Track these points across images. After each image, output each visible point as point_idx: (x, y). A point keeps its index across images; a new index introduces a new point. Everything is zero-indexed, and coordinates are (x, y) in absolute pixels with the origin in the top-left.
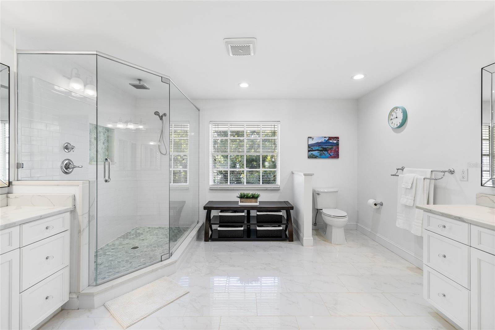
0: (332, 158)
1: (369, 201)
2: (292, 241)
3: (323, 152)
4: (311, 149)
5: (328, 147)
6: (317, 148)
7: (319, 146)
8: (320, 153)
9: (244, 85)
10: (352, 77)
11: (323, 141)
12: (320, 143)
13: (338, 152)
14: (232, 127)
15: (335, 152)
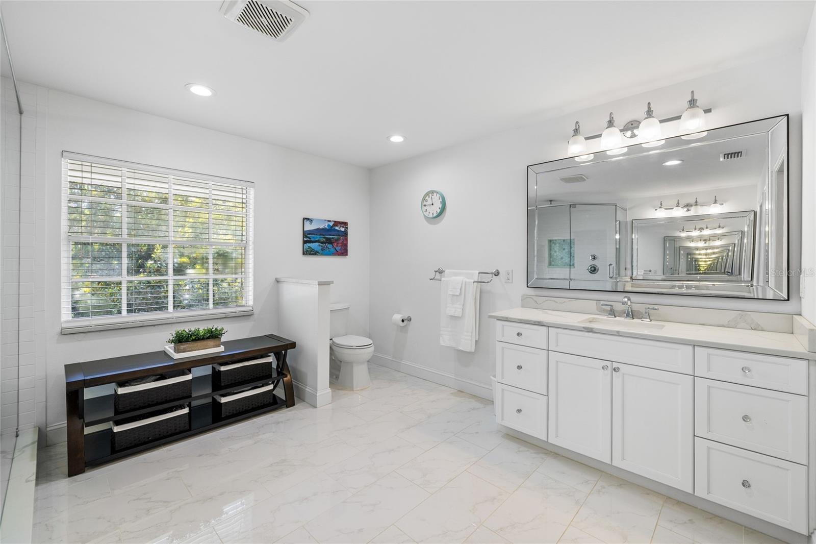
0: (339, 255)
1: (394, 316)
2: (293, 405)
3: (327, 244)
4: (308, 239)
5: (333, 237)
6: (318, 237)
7: (321, 235)
8: (322, 246)
9: (201, 91)
10: (388, 138)
11: (326, 227)
12: (322, 229)
13: (346, 245)
14: (137, 176)
15: (342, 246)
